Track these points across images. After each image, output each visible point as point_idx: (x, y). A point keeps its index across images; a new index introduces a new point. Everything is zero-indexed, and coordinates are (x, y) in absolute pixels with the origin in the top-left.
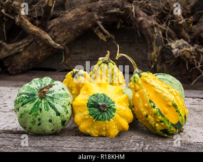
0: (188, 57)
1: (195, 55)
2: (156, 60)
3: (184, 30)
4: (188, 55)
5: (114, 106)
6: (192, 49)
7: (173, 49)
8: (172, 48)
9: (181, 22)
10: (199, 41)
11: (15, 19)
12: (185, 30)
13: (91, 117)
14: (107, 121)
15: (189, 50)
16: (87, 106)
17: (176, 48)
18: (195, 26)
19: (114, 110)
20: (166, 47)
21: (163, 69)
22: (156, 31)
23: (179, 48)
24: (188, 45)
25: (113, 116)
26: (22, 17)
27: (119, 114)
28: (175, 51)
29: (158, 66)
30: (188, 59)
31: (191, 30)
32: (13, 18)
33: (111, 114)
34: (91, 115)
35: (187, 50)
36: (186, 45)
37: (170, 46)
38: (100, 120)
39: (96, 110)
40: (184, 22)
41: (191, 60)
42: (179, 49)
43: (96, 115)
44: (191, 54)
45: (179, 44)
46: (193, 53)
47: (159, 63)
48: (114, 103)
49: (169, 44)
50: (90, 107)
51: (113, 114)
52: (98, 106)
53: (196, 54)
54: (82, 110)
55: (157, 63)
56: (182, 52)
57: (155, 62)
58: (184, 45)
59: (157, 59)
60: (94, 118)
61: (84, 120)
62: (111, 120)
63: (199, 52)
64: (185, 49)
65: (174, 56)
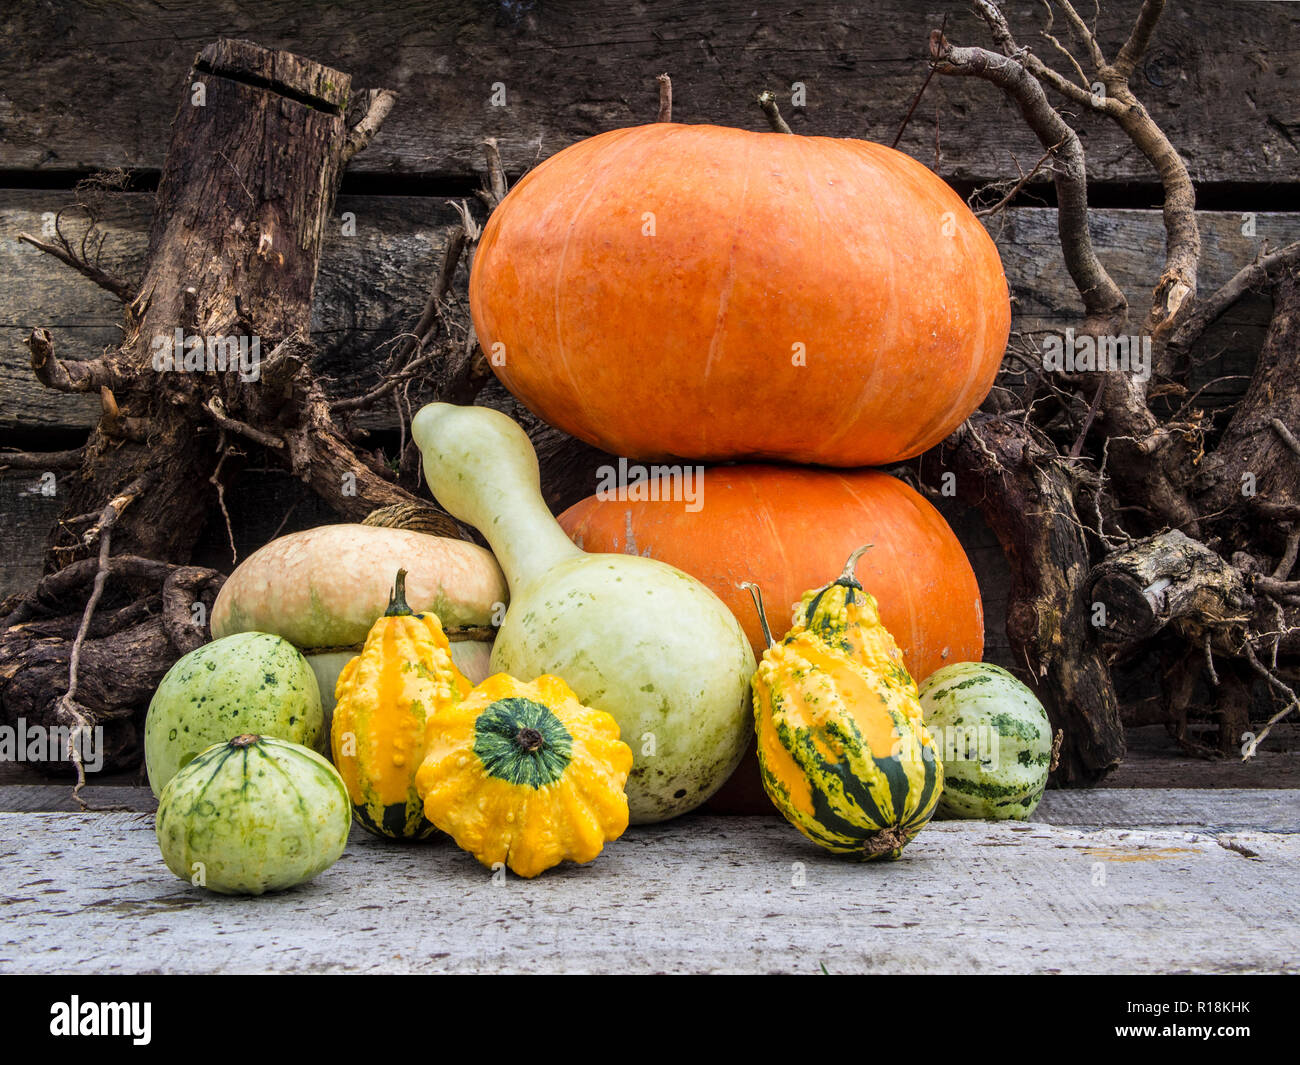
0: (1212, 618)
1: (1245, 608)
2: (1057, 638)
3: (1163, 480)
4: (1214, 611)
5: (568, 747)
6: (1229, 576)
7: (1149, 585)
8: (1139, 580)
9: (1150, 443)
10: (1245, 534)
11: (287, 447)
12: (1171, 481)
13: (479, 760)
14: (527, 787)
15: (1215, 583)
16: (477, 723)
17: (1160, 577)
18: (1218, 460)
19: (565, 760)
20: (1109, 576)
21: (1095, 680)
22: (1045, 489)
23: (1172, 577)
24: (1213, 559)
25: (554, 778)
26: (323, 436)
27: (575, 779)
28: (1154, 593)
29: (1067, 666)
30: (1214, 631)
31: (1199, 479)
32: (276, 442)
33: (549, 768)
34: (480, 753)
35: (1209, 587)
36: (1200, 557)
37: (1129, 570)
38: (506, 777)
39: (502, 742)
40: (1164, 443)
41: (1227, 637)
42: (1173, 581)
43: (498, 759)
44: (1229, 605)
45: (1170, 557)
46: (1238, 601)
47: (1073, 650)
48: (569, 738)
49: (1123, 560)
50: (486, 730)
51: (557, 771)
52: (510, 733)
53: (1251, 600)
54: (454, 740)
55: (1062, 650)
56: (1188, 595)
57: (1053, 648)
58: (1194, 560)
59: (1064, 633)
60: (488, 767)
61: (451, 769)
62: (544, 788)
63: (1261, 593)
64: (1198, 579)
65: (1152, 620)
